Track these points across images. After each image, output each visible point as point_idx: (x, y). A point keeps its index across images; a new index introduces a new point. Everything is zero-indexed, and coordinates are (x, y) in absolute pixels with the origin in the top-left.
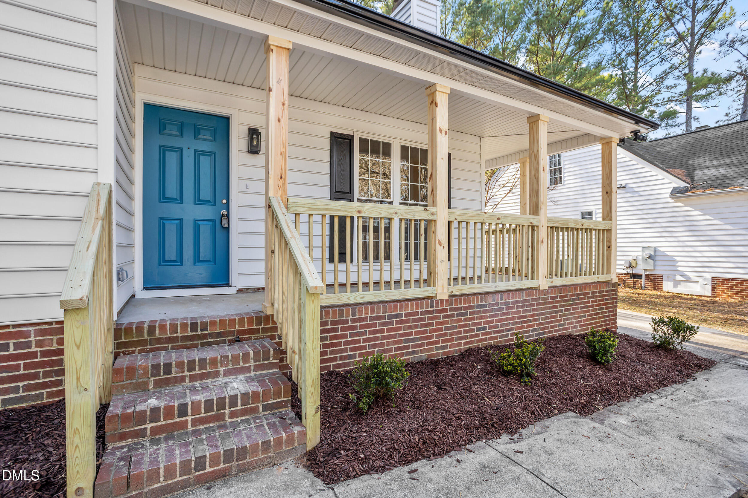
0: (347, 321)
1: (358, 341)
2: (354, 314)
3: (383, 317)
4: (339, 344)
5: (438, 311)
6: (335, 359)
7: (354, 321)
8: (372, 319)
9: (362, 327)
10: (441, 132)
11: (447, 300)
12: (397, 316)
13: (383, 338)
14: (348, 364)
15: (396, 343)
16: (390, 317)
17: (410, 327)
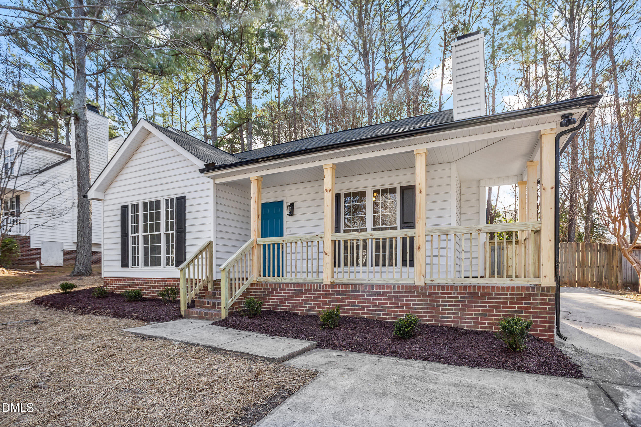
0: (277, 290)
1: (282, 299)
2: (280, 287)
3: (293, 290)
4: (274, 299)
5: (323, 291)
6: (273, 305)
7: (280, 290)
8: (288, 290)
9: (284, 293)
10: (327, 190)
11: (329, 285)
12: (300, 290)
13: (294, 300)
14: (278, 309)
15: (300, 303)
16: (297, 290)
17: (307, 297)
